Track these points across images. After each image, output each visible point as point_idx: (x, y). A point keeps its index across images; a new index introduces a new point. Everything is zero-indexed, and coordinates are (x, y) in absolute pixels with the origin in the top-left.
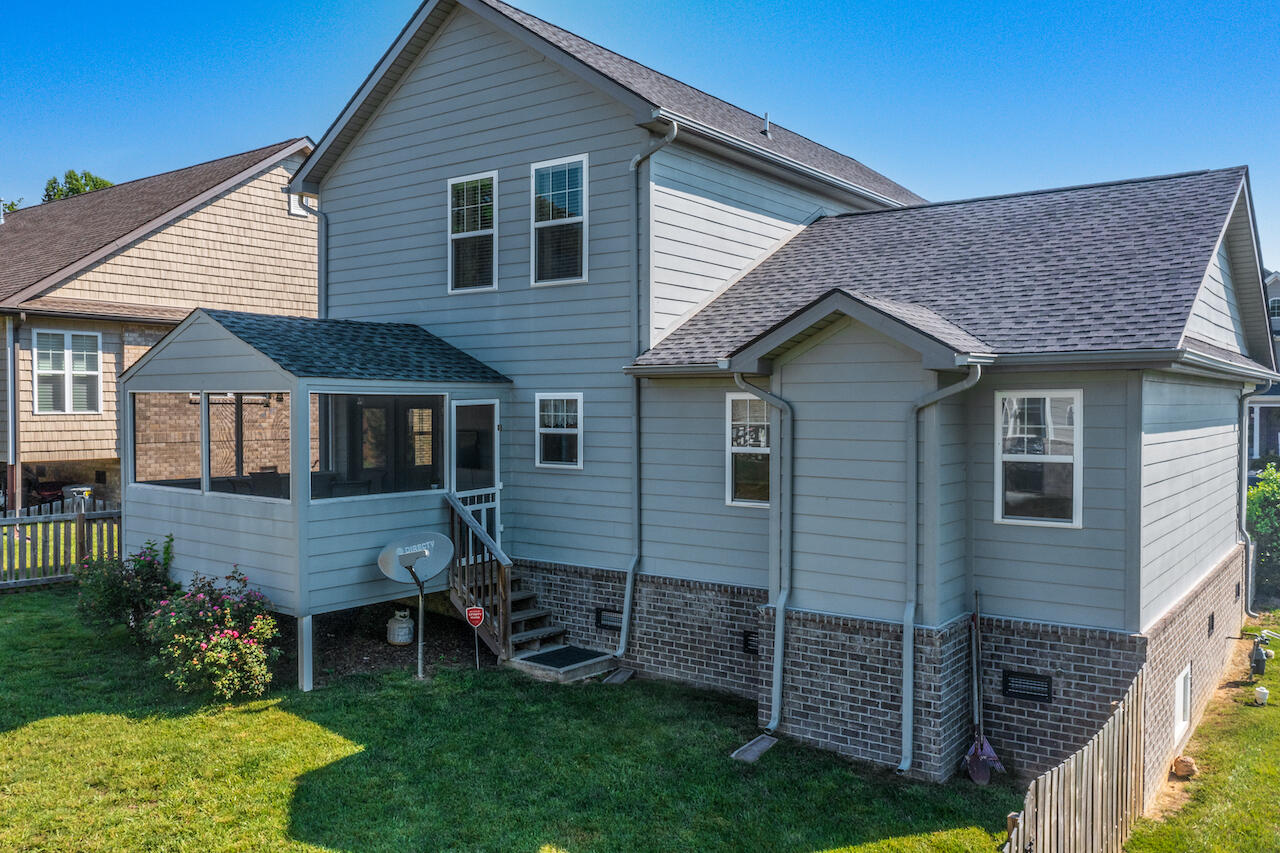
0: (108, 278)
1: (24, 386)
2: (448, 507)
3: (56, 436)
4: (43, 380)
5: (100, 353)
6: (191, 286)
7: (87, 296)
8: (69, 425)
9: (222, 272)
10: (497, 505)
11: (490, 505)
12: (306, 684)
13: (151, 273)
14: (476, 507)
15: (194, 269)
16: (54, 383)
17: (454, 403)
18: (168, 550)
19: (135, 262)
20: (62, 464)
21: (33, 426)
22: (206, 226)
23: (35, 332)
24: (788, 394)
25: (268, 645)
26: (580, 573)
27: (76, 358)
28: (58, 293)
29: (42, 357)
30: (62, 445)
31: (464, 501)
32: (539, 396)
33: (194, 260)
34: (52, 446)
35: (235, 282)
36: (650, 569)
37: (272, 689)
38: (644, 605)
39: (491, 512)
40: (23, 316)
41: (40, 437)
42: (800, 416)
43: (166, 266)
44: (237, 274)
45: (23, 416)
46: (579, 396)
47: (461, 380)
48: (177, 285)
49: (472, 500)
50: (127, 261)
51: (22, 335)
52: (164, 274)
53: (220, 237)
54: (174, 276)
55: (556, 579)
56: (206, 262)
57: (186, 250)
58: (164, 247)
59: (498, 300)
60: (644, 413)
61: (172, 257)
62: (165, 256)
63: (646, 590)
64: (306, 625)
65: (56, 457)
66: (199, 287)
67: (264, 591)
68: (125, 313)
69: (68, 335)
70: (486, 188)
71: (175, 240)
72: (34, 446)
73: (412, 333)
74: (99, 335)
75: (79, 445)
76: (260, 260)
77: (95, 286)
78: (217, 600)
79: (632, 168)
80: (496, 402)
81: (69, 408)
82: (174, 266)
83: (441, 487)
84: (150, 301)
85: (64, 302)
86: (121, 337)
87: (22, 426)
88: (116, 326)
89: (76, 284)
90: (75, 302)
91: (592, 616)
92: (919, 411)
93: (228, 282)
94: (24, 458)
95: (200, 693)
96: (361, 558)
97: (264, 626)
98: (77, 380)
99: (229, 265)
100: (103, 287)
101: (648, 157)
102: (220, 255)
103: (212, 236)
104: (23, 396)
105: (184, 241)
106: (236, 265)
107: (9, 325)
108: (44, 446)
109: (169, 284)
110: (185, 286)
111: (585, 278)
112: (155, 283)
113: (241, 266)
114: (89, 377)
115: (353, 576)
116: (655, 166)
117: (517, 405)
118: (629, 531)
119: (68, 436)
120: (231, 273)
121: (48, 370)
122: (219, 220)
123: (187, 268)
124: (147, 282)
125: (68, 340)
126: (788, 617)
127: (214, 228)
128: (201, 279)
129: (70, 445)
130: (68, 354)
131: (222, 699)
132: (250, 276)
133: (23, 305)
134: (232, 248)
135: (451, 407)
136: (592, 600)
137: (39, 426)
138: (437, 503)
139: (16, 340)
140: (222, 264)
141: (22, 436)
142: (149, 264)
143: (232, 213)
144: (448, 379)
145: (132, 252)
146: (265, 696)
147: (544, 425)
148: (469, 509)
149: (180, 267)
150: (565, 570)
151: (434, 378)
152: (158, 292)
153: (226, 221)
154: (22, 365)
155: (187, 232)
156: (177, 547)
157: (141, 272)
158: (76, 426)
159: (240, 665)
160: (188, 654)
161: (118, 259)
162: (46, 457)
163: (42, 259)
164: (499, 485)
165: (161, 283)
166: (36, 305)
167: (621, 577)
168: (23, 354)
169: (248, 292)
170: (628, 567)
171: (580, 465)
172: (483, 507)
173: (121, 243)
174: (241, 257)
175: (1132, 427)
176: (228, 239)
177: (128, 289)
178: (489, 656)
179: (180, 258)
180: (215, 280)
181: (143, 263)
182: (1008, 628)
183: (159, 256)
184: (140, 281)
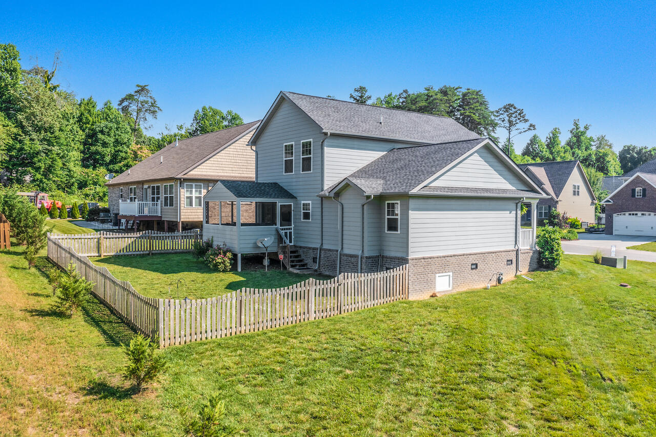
0: (205, 167)
1: (182, 199)
2: (277, 230)
3: (190, 214)
4: (187, 198)
5: (202, 190)
6: (228, 169)
7: (199, 173)
8: (194, 211)
9: (238, 164)
10: (292, 231)
11: (290, 231)
12: (239, 270)
13: (216, 165)
14: (286, 231)
15: (229, 163)
16: (190, 198)
17: (279, 204)
18: (212, 239)
19: (212, 162)
20: (192, 222)
21: (184, 211)
22: (233, 150)
23: (185, 184)
24: (343, 202)
25: (230, 259)
26: (310, 248)
27: (196, 191)
28: (191, 173)
29: (187, 191)
30: (192, 217)
31: (282, 229)
32: (302, 202)
33: (229, 161)
34: (189, 217)
35: (241, 167)
36: (325, 247)
37: (231, 270)
38: (322, 256)
39: (290, 233)
40: (182, 179)
41: (186, 214)
42: (344, 207)
43: (221, 163)
44: (242, 164)
45: (182, 208)
46: (310, 202)
47: (282, 198)
48: (224, 168)
49: (285, 229)
50: (210, 162)
51: (182, 185)
52: (220, 165)
53: (237, 153)
54: (223, 166)
55: (305, 250)
56: (233, 161)
57: (226, 158)
58: (220, 157)
59: (294, 176)
60: (323, 207)
61: (223, 160)
62: (221, 160)
63: (323, 252)
64: (239, 256)
65: (191, 220)
66: (231, 169)
67: (231, 248)
68: (209, 178)
69: (194, 184)
70: (292, 146)
71: (224, 155)
72: (185, 217)
73: (276, 185)
74: (202, 184)
75: (197, 216)
76: (249, 159)
77: (201, 170)
78: (220, 249)
79: (321, 143)
80: (292, 204)
81: (194, 206)
82: (223, 163)
83: (276, 225)
84: (217, 174)
85: (193, 175)
86: (208, 184)
87: (182, 211)
88: (208, 182)
89: (196, 170)
90: (196, 175)
91: (312, 259)
92: (363, 206)
93: (239, 167)
94: (182, 220)
95: (216, 269)
96: (253, 241)
97: (229, 255)
98: (196, 198)
99: (240, 161)
100: (203, 170)
101: (324, 141)
102: (237, 158)
103: (235, 153)
104: (182, 202)
105: (226, 155)
106: (242, 161)
107: (179, 182)
108: (187, 217)
109: (222, 168)
110: (227, 169)
111: (312, 171)
112: (218, 168)
113: (243, 162)
114: (190, 197)
115: (251, 245)
116: (325, 143)
117: (297, 204)
118: (320, 237)
119: (193, 214)
120: (240, 164)
121: (189, 195)
122: (237, 148)
123: (227, 163)
124: (216, 168)
125: (194, 186)
126: (340, 255)
127: (235, 150)
128: (231, 166)
129: (194, 217)
130: (194, 190)
131: (220, 271)
132: (246, 164)
133: (183, 177)
134: (240, 156)
135: (279, 205)
136: (312, 255)
137: (186, 211)
138: (274, 229)
139: (180, 186)
140: (238, 161)
141: (182, 214)
142: (216, 162)
143: (241, 145)
144: (278, 198)
145: (211, 159)
146: (230, 271)
147: (304, 210)
148: (284, 231)
149: (225, 163)
150: (306, 248)
151: (274, 198)
152: (219, 171)
153: (239, 148)
154: (182, 193)
155: (227, 152)
156: (214, 239)
157: (214, 165)
158: (196, 211)
159: (224, 262)
160: (213, 260)
161: (207, 162)
162: (188, 220)
163: (188, 162)
164: (293, 226)
165: (220, 168)
166: (185, 177)
167: (317, 249)
168: (182, 190)
169: (245, 170)
170: (318, 246)
171: (310, 220)
172: (288, 231)
173: (208, 157)
174: (243, 159)
175: (408, 209)
176: (239, 153)
177: (210, 171)
178: (285, 268)
179: (225, 160)
180: (235, 166)
181: (214, 162)
182: (386, 257)
183: (219, 160)
184: (214, 168)
